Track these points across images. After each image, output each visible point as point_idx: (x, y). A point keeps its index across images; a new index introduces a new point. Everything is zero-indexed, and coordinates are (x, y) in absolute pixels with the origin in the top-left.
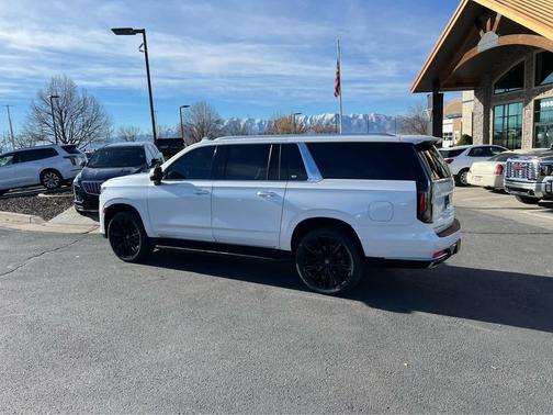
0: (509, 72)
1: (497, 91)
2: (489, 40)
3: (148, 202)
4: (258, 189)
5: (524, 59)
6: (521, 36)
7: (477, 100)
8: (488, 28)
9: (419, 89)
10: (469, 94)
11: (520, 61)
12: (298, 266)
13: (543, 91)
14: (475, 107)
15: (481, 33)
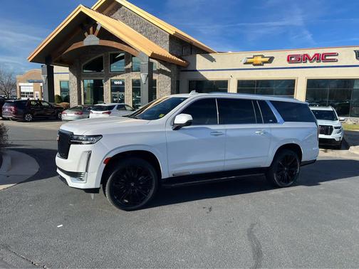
0: (93, 61)
1: (85, 71)
2: (92, 40)
3: (167, 146)
4: (256, 129)
5: (103, 54)
6: (115, 43)
7: (72, 74)
8: (91, 32)
9: (35, 60)
10: (66, 69)
11: (100, 55)
12: (275, 175)
13: (115, 75)
14: (70, 78)
15: (86, 34)
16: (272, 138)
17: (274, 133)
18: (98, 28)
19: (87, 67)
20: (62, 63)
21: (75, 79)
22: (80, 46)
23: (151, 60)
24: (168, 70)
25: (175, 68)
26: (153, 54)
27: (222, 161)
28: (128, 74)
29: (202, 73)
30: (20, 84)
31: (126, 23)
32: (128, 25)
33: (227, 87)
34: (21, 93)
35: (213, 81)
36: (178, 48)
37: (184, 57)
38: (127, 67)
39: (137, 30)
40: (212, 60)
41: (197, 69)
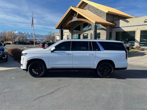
1: (74, 31)
2: (75, 19)
3: (48, 58)
4: (88, 53)
6: (83, 19)
7: (70, 32)
8: (75, 16)
9: (57, 28)
10: (68, 31)
11: (79, 24)
12: (98, 72)
13: (85, 32)
14: (69, 34)
15: (73, 17)
16: (96, 57)
17: (97, 55)
18: (77, 14)
19: (75, 29)
20: (66, 28)
21: (71, 34)
22: (71, 22)
23: (97, 25)
24: (105, 28)
25: (109, 27)
26: (96, 22)
27: (71, 64)
28: (89, 31)
29: (122, 28)
30: (56, 37)
31: (89, 10)
32: (90, 11)
33: (135, 34)
34: (56, 40)
35: (128, 32)
36: (111, 18)
37: (114, 22)
38: (89, 28)
39: (93, 13)
40: (128, 22)
41: (120, 26)
